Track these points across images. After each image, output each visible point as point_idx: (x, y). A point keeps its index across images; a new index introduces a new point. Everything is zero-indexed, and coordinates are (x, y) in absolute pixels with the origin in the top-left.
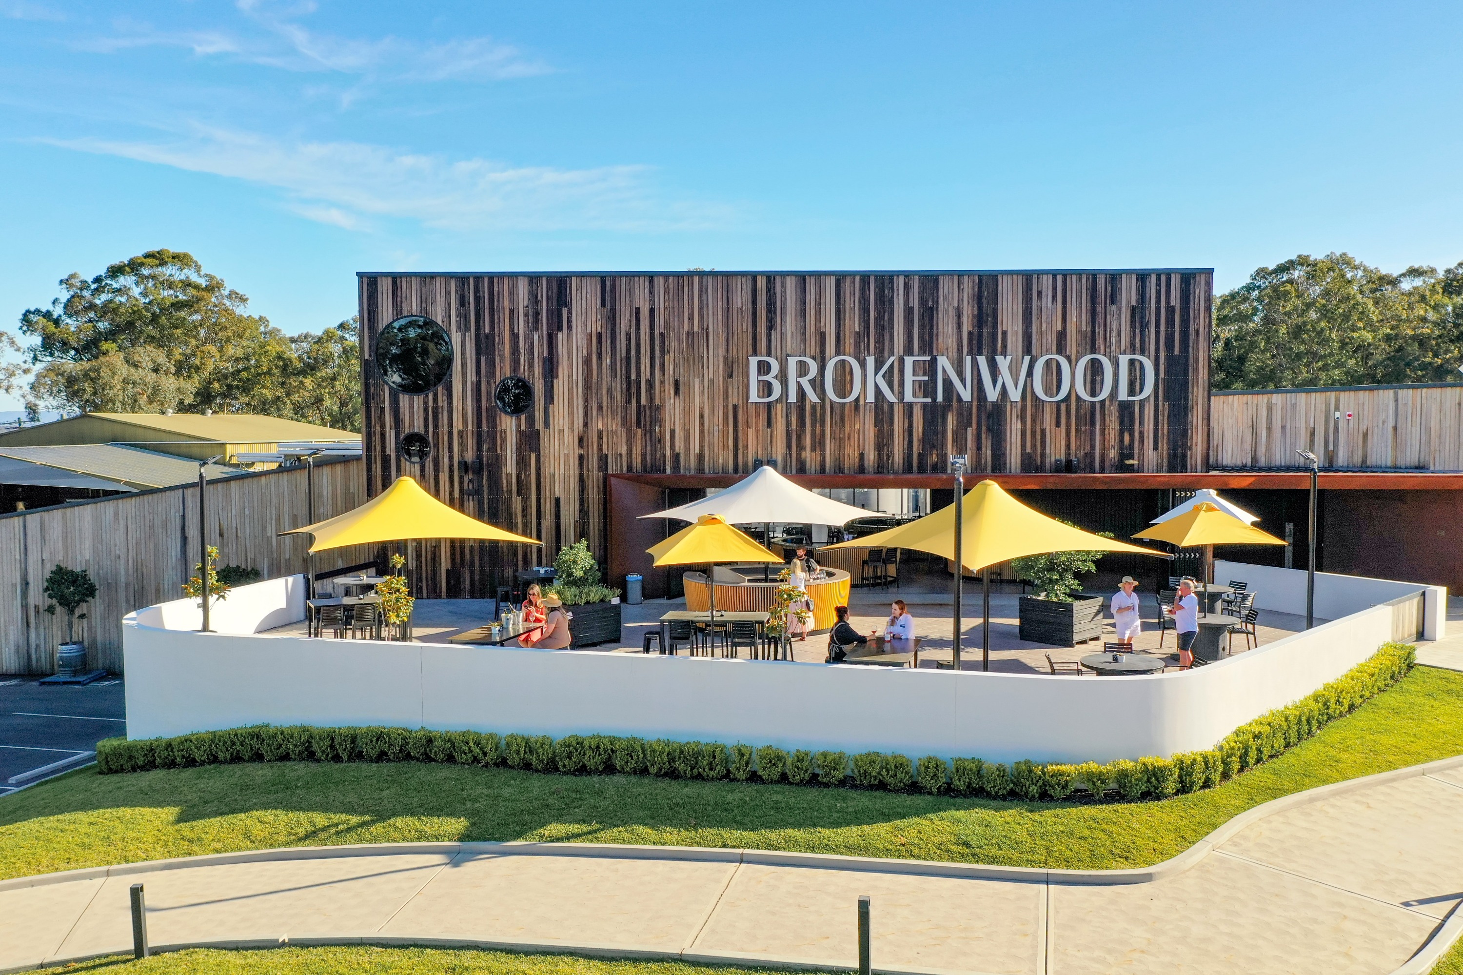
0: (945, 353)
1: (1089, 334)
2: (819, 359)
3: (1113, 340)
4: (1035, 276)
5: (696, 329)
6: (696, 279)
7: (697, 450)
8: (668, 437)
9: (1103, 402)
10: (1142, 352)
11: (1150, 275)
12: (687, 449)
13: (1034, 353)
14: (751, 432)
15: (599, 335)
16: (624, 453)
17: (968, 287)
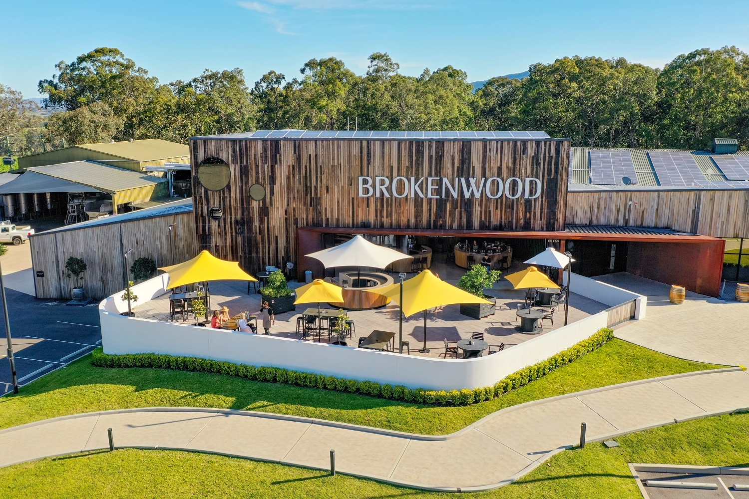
0: (447, 176)
1: (512, 168)
2: (390, 178)
3: (523, 171)
4: (488, 142)
5: (336, 164)
6: (335, 142)
7: (336, 217)
8: (324, 211)
9: (518, 199)
10: (537, 178)
11: (541, 142)
12: (332, 216)
13: (487, 176)
14: (360, 209)
15: (293, 167)
16: (305, 217)
17: (457, 146)
